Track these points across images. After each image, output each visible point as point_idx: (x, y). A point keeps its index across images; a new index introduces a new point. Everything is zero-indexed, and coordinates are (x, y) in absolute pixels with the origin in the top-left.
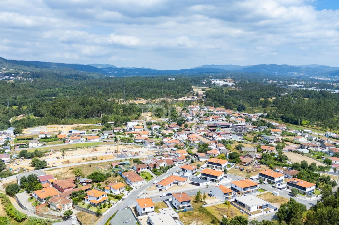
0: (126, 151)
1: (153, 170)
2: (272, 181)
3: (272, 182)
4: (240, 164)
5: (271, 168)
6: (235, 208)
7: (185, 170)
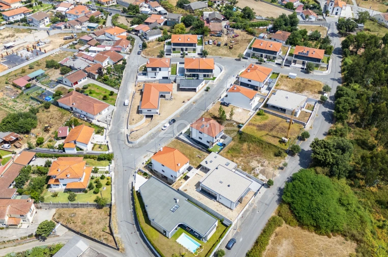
0: (12, 47)
1: (99, 78)
2: (272, 56)
3: (272, 58)
4: (211, 36)
5: (252, 33)
6: (276, 117)
7: (158, 69)
